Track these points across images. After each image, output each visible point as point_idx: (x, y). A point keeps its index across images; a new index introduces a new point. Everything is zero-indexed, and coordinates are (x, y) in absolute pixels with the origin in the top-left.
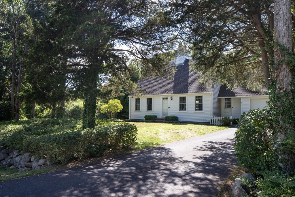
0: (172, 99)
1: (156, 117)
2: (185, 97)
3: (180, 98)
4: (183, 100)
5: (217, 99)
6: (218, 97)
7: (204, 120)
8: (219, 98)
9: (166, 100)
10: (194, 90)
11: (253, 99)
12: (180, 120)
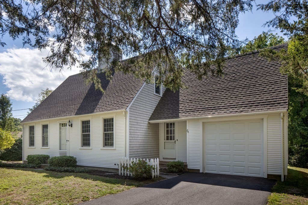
0: (71, 126)
2: (89, 122)
3: (83, 123)
4: (86, 127)
5: (146, 125)
6: (149, 120)
7: (115, 164)
8: (152, 122)
9: (65, 127)
11: (208, 122)
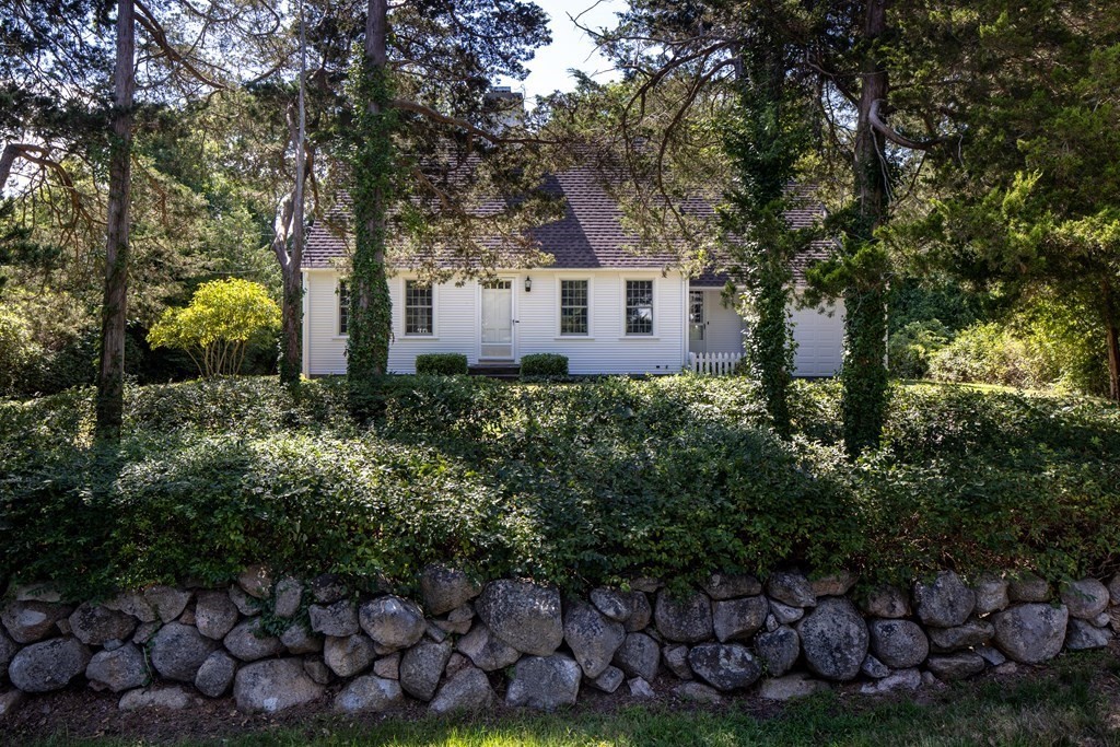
0: (528, 289)
1: (464, 359)
2: (585, 283)
3: (564, 283)
4: (574, 296)
7: (658, 367)
9: (497, 291)
10: (619, 257)
12: (573, 369)
